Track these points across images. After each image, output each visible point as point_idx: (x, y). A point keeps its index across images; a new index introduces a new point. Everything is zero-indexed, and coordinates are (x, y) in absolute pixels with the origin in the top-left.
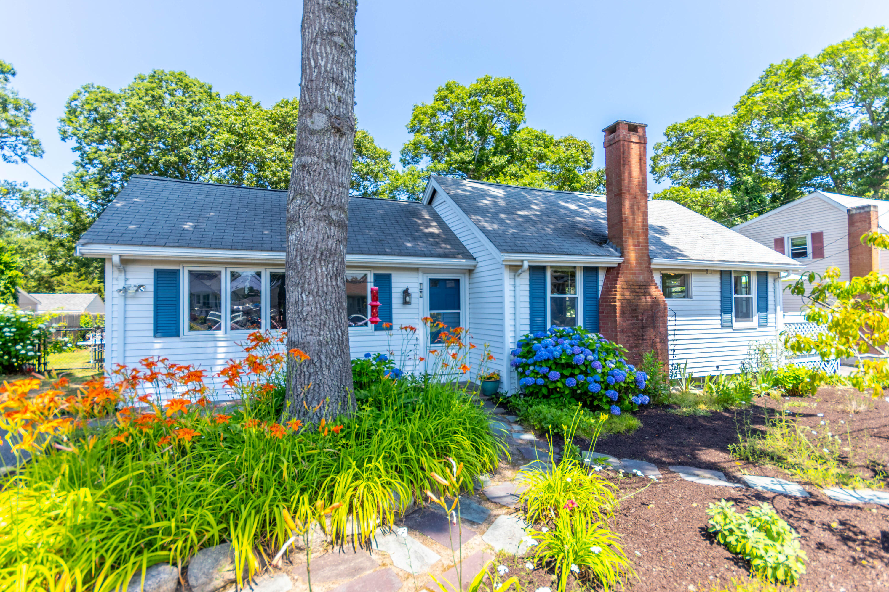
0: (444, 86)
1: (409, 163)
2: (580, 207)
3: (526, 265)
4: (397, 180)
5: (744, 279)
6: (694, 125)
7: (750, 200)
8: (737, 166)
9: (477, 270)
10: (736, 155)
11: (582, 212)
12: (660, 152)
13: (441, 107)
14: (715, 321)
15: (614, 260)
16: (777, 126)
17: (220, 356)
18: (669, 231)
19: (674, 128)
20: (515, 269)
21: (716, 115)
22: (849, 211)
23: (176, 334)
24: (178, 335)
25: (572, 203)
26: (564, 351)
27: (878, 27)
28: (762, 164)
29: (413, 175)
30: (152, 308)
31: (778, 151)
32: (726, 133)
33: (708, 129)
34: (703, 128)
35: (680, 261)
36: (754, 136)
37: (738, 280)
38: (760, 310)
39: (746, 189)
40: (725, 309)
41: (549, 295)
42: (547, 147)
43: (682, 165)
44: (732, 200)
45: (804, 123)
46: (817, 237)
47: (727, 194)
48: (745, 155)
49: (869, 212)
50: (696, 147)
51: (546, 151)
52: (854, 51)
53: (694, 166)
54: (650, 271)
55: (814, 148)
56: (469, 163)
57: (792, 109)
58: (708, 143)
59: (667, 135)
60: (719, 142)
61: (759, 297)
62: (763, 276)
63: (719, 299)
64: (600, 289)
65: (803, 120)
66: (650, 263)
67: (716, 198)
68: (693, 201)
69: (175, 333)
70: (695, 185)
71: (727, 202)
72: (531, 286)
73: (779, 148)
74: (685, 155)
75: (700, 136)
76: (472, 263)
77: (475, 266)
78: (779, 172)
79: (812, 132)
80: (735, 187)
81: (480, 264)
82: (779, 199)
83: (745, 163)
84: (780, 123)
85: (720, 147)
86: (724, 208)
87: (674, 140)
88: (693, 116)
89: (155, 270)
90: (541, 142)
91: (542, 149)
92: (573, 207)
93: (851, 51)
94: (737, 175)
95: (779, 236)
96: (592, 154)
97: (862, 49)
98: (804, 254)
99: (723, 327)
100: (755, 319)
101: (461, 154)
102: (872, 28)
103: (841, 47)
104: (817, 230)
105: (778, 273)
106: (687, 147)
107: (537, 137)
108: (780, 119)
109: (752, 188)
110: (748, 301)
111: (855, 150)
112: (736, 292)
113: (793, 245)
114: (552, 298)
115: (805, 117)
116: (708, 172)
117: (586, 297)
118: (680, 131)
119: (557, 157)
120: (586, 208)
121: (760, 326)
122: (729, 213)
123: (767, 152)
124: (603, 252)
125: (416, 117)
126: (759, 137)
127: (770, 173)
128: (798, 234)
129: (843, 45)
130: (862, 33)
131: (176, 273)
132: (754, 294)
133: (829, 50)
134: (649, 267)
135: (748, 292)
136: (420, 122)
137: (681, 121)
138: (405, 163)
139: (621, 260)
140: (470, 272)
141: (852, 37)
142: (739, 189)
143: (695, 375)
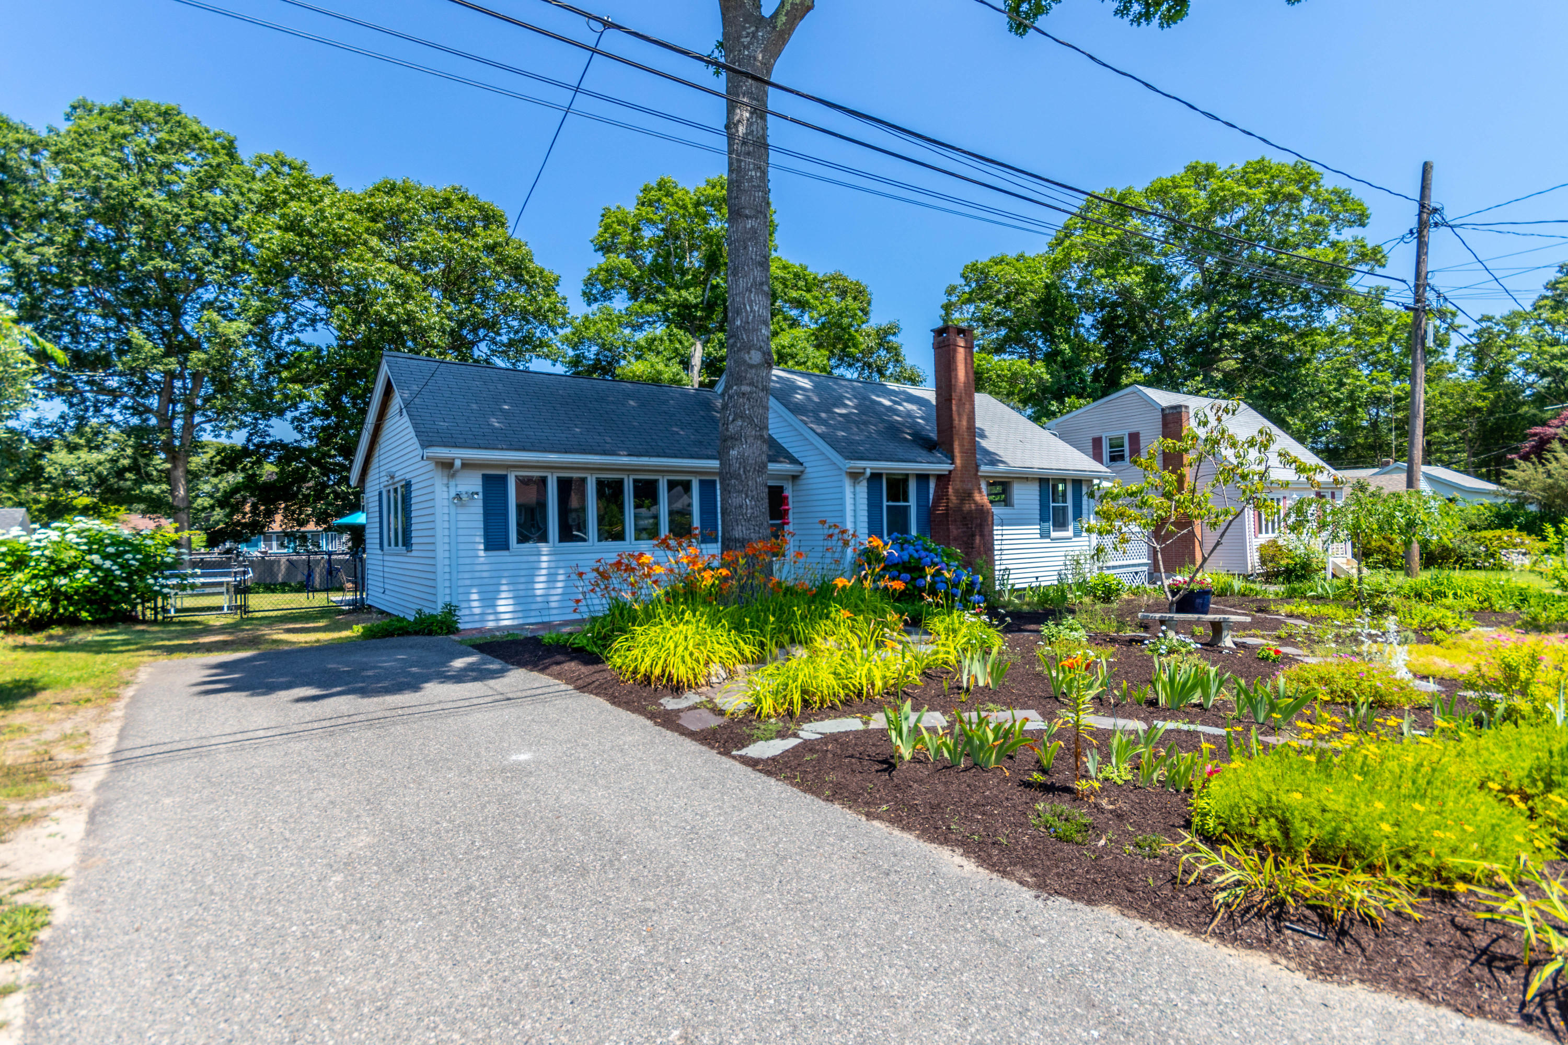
0: (654, 184)
1: (596, 300)
2: (895, 402)
3: (868, 472)
4: (587, 328)
5: (1061, 487)
6: (999, 267)
7: (1068, 377)
8: (1053, 329)
9: (804, 476)
10: (1052, 314)
11: (897, 410)
12: (954, 299)
13: (651, 216)
14: (1035, 530)
15: (945, 467)
16: (1099, 278)
17: (544, 572)
18: (987, 433)
19: (974, 268)
20: (855, 476)
21: (1026, 255)
22: (1163, 410)
23: (507, 548)
24: (508, 549)
25: (884, 397)
26: (911, 556)
27: (1210, 163)
28: (1083, 326)
29: (611, 321)
30: (481, 518)
31: (1102, 310)
32: (1039, 284)
33: (1017, 276)
34: (1009, 273)
35: (1001, 467)
36: (1073, 285)
37: (1055, 487)
38: (1075, 519)
39: (1063, 362)
40: (1043, 519)
41: (885, 503)
42: (809, 291)
43: (984, 322)
44: (1046, 377)
45: (1129, 279)
46: (1134, 438)
47: (1040, 368)
48: (1062, 314)
49: (1180, 413)
50: (1001, 297)
51: (808, 296)
52: (1184, 191)
53: (1000, 324)
54: (977, 477)
55: (1143, 311)
56: (696, 306)
57: (1116, 258)
58: (1017, 294)
59: (963, 276)
60: (1032, 295)
61: (1074, 506)
62: (1077, 483)
63: (1038, 507)
64: (931, 497)
65: (1129, 275)
66: (977, 471)
67: (1027, 372)
68: (998, 376)
69: (504, 546)
70: (999, 349)
71: (1041, 379)
72: (868, 493)
73: (1102, 305)
74: (986, 306)
75: (1007, 285)
76: (799, 468)
77: (802, 472)
78: (1102, 338)
79: (1139, 292)
80: (1050, 358)
81: (808, 470)
82: (1102, 376)
83: (1062, 325)
84: (1103, 276)
85: (1033, 301)
86: (1037, 386)
87: (974, 285)
88: (997, 254)
89: (483, 475)
90: (801, 283)
91: (804, 293)
92: (887, 403)
93: (1181, 191)
94: (1053, 342)
95: (1097, 435)
96: (869, 303)
97: (1192, 191)
98: (1122, 458)
99: (1042, 537)
100: (1071, 528)
101: (684, 293)
102: (1204, 163)
103: (1170, 184)
104: (1134, 430)
105: (1091, 481)
106: (990, 297)
107: (797, 276)
108: (1102, 271)
109: (1070, 360)
110: (1064, 509)
111: (1186, 319)
112: (1054, 501)
113: (1111, 447)
114: (888, 507)
115: (1131, 271)
116: (1017, 333)
117: (918, 506)
118: (982, 273)
119: (827, 308)
120: (900, 405)
121: (1075, 536)
122: (1043, 394)
123: (1088, 309)
124: (931, 459)
125: (607, 227)
126: (1079, 287)
127: (1092, 339)
128: (1115, 434)
129: (1173, 182)
130: (1195, 168)
131: (504, 478)
132: (1069, 503)
133: (1157, 186)
134: (976, 474)
135: (1065, 501)
136: (615, 235)
137: (983, 259)
138: (590, 298)
139: (951, 467)
140: (795, 478)
141: (1182, 171)
142: (1055, 362)
143: (1017, 586)
